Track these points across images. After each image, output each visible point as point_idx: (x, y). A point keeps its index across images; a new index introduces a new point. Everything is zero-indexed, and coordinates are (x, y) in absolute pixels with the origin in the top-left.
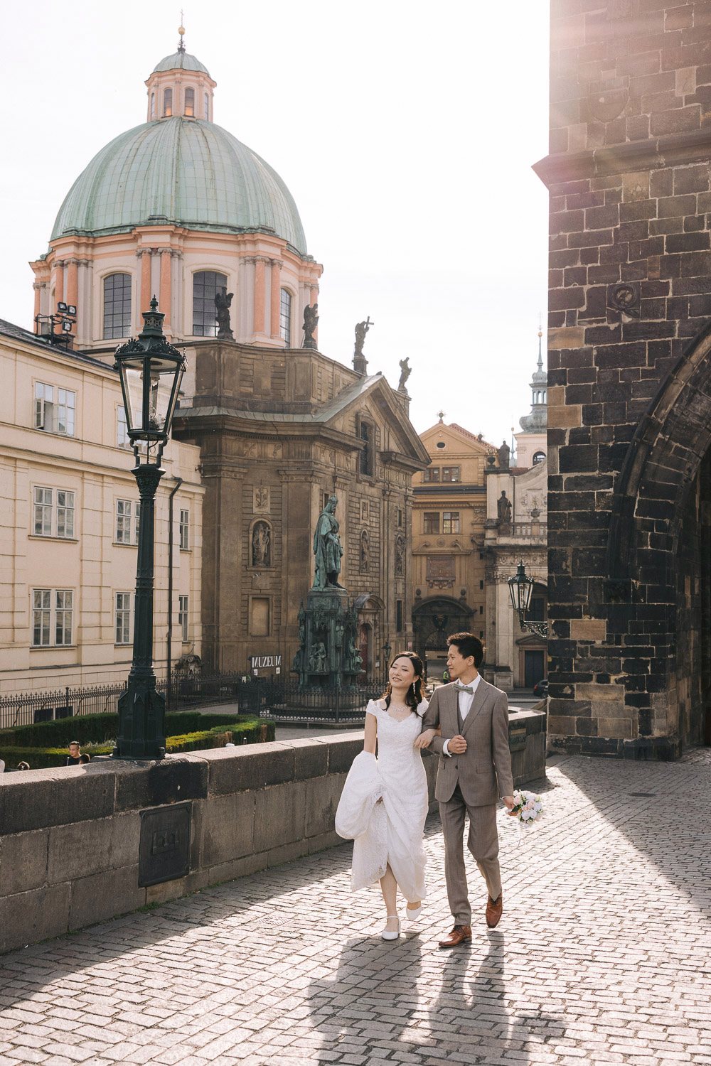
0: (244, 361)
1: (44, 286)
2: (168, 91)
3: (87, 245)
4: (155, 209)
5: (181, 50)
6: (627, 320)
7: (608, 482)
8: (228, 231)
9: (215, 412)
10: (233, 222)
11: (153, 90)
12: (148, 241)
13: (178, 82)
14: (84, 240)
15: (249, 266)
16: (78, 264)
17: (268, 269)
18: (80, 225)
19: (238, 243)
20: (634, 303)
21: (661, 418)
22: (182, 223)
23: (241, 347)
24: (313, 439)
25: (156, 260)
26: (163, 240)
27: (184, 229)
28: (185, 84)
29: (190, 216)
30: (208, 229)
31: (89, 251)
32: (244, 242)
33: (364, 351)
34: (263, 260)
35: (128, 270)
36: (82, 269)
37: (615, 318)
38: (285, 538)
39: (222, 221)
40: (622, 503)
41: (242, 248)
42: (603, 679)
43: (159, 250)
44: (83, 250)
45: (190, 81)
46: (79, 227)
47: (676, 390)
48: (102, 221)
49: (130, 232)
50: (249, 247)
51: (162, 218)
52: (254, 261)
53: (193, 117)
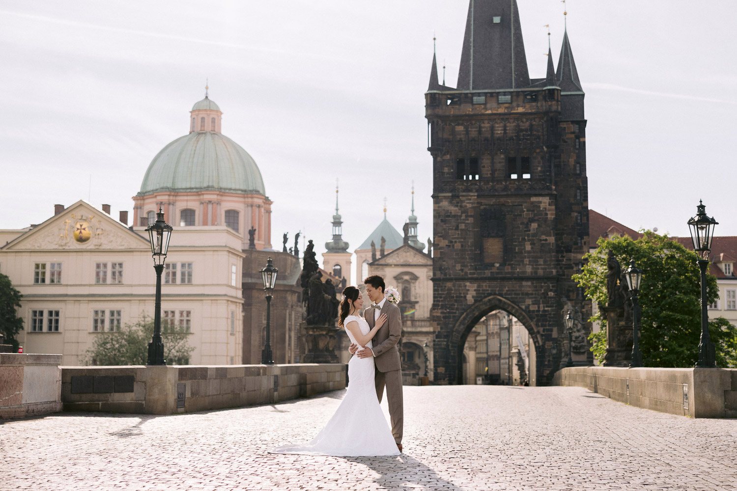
0: (259, 257)
1: (141, 208)
2: (203, 119)
3: (173, 196)
4: (209, 182)
5: (207, 97)
6: (448, 310)
7: (445, 341)
8: (240, 192)
9: (250, 281)
10: (242, 187)
11: (195, 116)
12: (207, 197)
13: (208, 115)
14: (173, 194)
15: (250, 208)
16: (169, 204)
17: (257, 209)
18: (169, 185)
19: (244, 197)
20: (449, 307)
21: (455, 329)
22: (221, 188)
23: (259, 252)
24: (287, 291)
25: (210, 206)
26: (213, 197)
27: (223, 192)
28: (212, 116)
29: (224, 185)
30: (232, 191)
31: (174, 198)
32: (247, 197)
33: (298, 246)
34: (256, 206)
35: (194, 208)
36: (171, 206)
37: (446, 310)
38: (275, 334)
39: (238, 187)
40: (447, 345)
41: (246, 200)
42: (444, 379)
43: (212, 202)
44: (171, 198)
45: (213, 115)
46: (169, 186)
47: (457, 325)
48: (181, 184)
49: (198, 191)
50: (250, 200)
51: (213, 187)
52: (252, 206)
53: (214, 131)
